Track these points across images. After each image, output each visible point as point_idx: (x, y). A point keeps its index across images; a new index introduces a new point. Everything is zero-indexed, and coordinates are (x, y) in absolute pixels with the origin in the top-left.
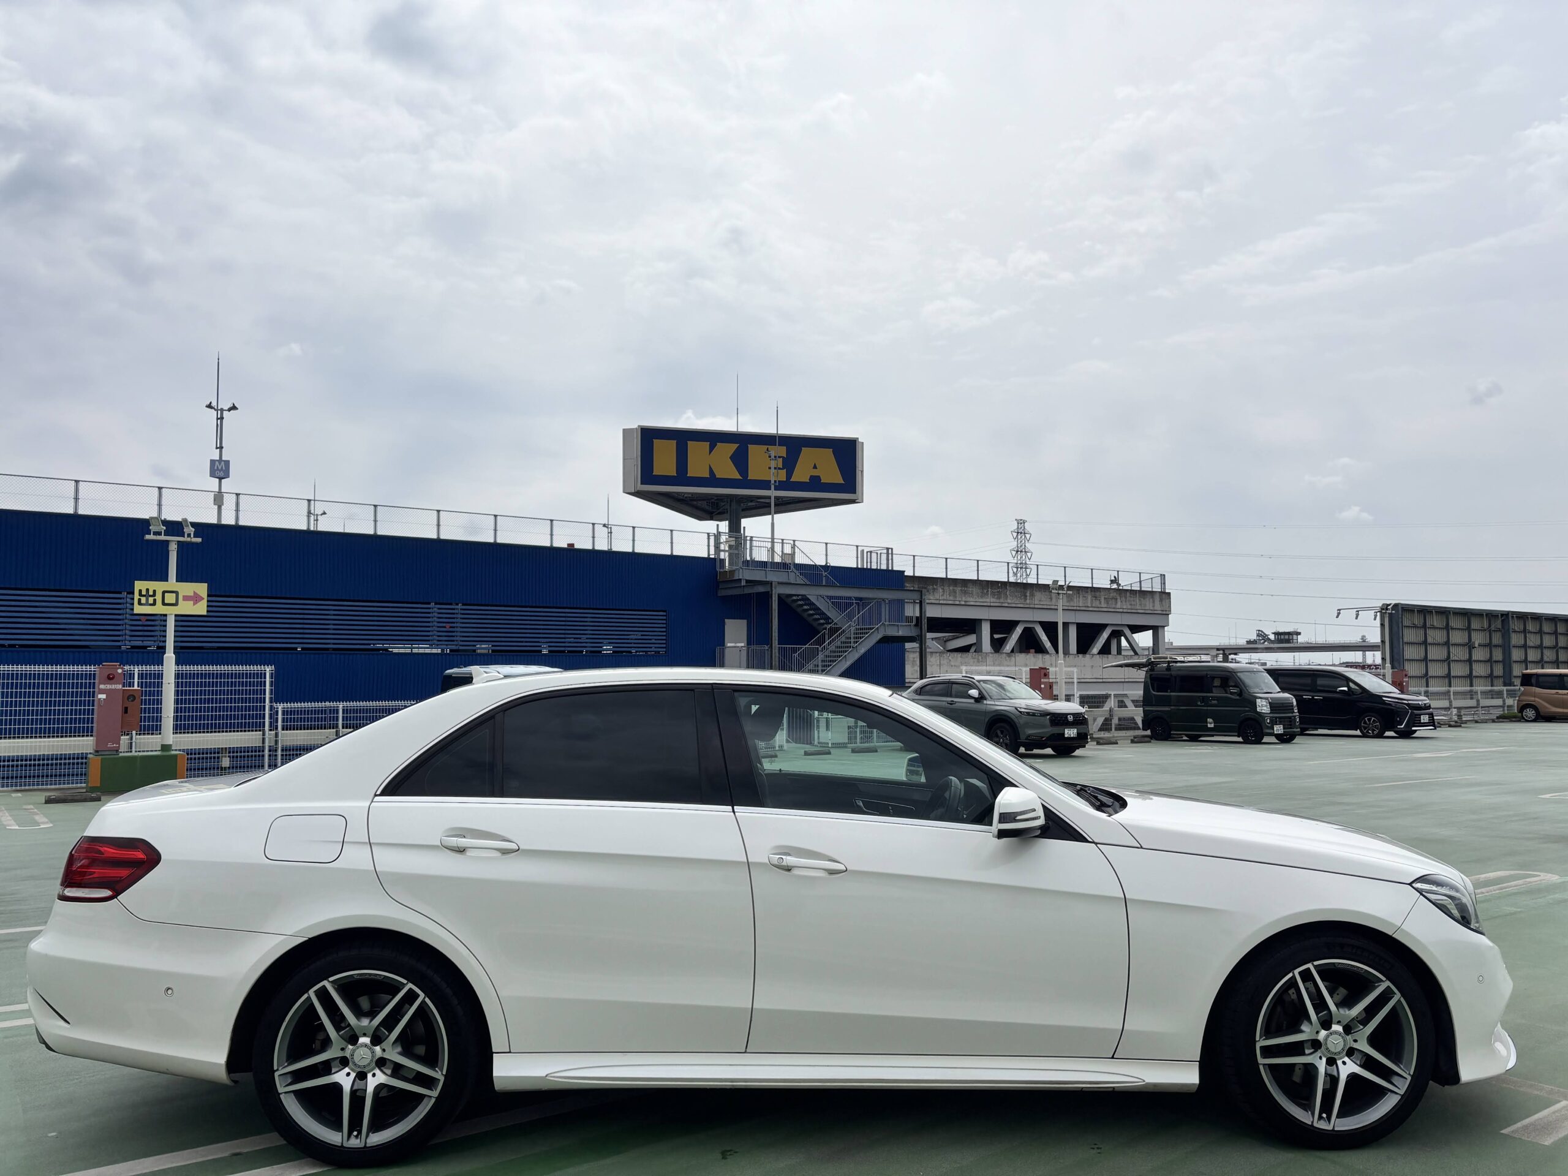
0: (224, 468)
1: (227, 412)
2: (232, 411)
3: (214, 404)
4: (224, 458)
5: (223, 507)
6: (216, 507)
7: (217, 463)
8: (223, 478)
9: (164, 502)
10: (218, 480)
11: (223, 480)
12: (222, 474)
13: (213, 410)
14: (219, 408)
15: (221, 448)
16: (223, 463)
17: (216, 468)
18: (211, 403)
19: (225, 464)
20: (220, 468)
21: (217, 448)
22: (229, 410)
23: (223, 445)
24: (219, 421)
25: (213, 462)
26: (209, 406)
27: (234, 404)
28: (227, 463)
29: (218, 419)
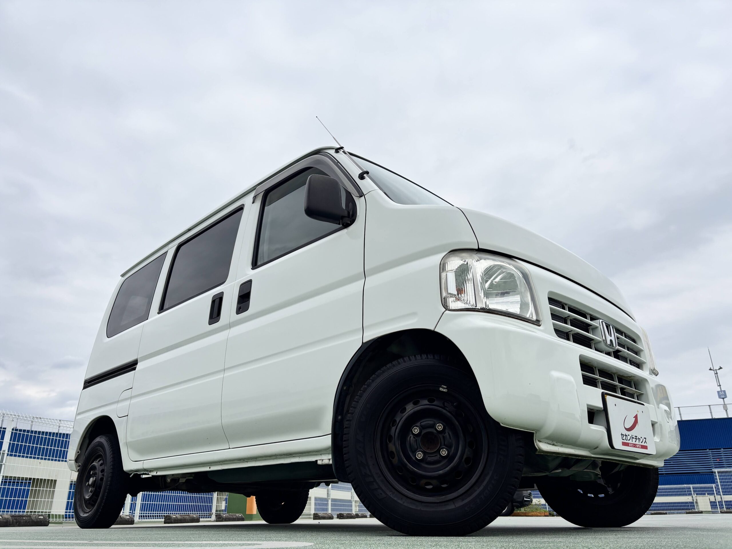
0: (724, 394)
1: (718, 370)
2: (720, 370)
3: (712, 368)
4: (722, 390)
5: (728, 410)
6: (725, 411)
7: (720, 392)
8: (724, 398)
9: (712, 411)
10: (722, 399)
11: (724, 399)
12: (723, 397)
13: (712, 371)
14: (715, 369)
15: (720, 385)
16: (723, 392)
17: (720, 394)
18: (710, 368)
19: (724, 392)
20: (722, 394)
21: (718, 386)
22: (719, 369)
23: (721, 384)
24: (716, 375)
25: (718, 392)
26: (710, 369)
27: (720, 367)
28: (724, 391)
29: (715, 374)
